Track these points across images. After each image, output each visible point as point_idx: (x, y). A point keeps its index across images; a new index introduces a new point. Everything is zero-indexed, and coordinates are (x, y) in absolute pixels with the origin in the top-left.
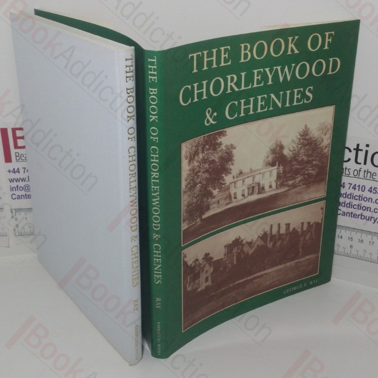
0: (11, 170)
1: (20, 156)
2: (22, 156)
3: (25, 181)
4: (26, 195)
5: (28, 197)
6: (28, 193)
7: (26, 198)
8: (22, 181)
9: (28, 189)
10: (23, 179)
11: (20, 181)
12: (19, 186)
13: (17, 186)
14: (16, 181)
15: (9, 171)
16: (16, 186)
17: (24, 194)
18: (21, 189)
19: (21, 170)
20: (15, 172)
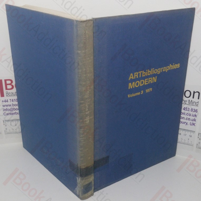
0: (4, 100)
5: (12, 114)
6: (12, 112)
9: (12, 110)
11: (8, 106)
12: (8, 109)
14: (6, 106)
15: (3, 101)
18: (9, 110)
20: (6, 102)
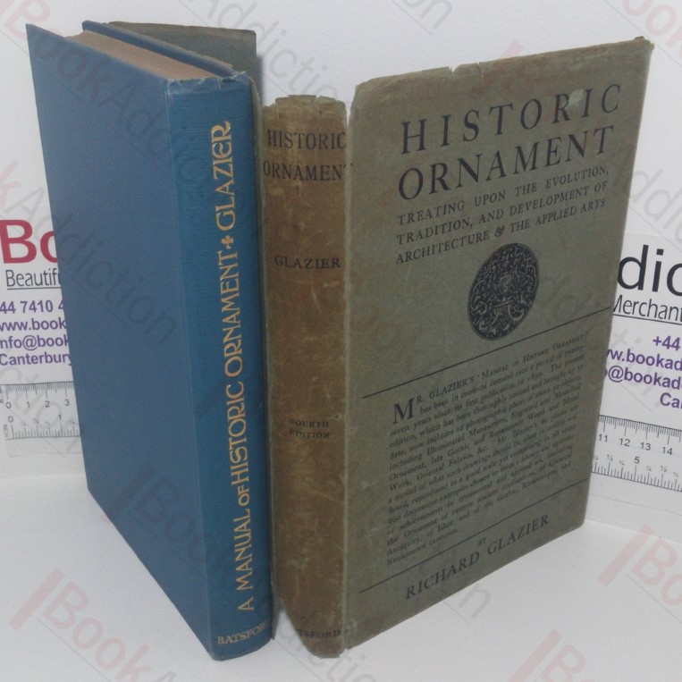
1: (15, 277)
2: (20, 277)
3: (25, 328)
4: (27, 357)
7: (29, 363)
8: (20, 329)
10: (22, 323)
13: (11, 337)
16: (7, 339)
17: (24, 356)
19: (19, 307)
